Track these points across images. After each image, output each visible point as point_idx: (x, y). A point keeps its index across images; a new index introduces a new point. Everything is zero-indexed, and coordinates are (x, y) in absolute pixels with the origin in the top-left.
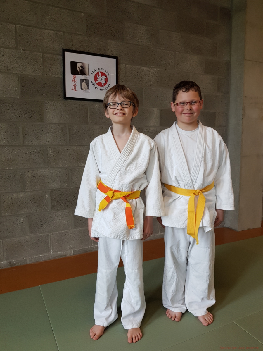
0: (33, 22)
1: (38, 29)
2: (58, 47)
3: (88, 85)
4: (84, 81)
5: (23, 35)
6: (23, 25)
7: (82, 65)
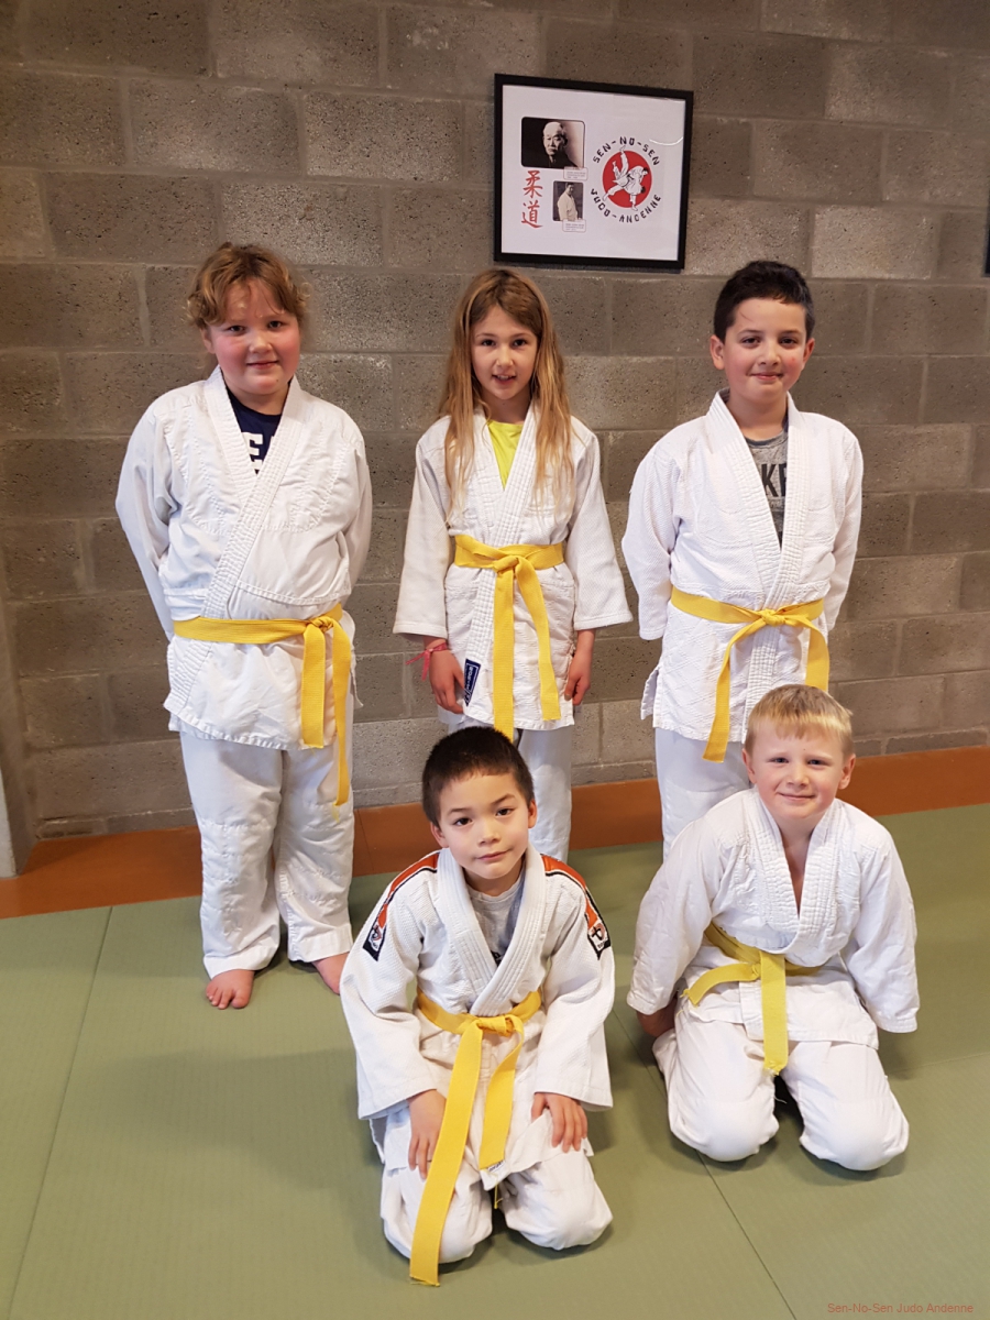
7: (560, 129)
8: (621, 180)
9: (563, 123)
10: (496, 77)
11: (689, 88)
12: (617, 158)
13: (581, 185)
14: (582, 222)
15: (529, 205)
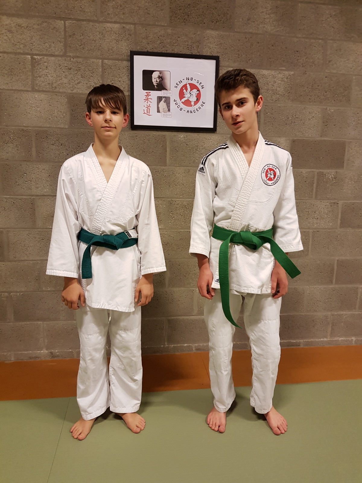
0: (89, 13)
3: (168, 105)
4: (163, 100)
5: (74, 34)
6: (76, 21)
7: (160, 74)
8: (187, 95)
9: (161, 72)
10: (131, 52)
11: (218, 55)
12: (185, 86)
13: (169, 98)
14: (170, 113)
15: (147, 106)
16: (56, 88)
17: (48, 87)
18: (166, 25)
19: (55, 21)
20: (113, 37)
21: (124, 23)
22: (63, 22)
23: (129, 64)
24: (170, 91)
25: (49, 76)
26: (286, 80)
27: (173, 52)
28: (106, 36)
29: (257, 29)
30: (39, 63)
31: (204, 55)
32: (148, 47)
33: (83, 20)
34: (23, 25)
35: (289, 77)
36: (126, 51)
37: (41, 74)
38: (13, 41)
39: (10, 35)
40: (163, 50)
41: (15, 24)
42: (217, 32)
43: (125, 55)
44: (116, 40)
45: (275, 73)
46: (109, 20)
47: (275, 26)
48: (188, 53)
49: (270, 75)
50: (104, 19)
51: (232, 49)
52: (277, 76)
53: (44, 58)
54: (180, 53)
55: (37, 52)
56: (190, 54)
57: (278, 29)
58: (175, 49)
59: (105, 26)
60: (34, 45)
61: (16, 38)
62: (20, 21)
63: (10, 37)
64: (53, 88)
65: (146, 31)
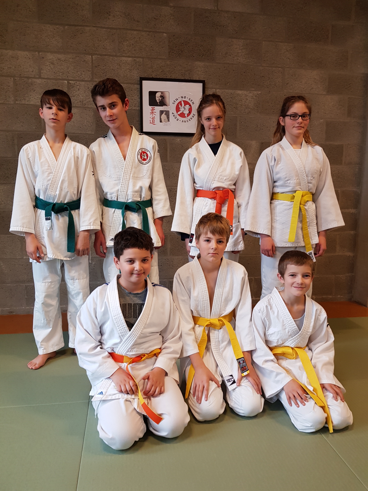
0: (110, 50)
1: (115, 58)
2: (136, 76)
3: (168, 117)
4: (164, 113)
5: (99, 65)
6: (100, 55)
7: (161, 94)
8: (182, 109)
9: (162, 93)
10: (140, 78)
11: (204, 79)
12: (180, 103)
13: (168, 111)
15: (152, 118)
16: (85, 104)
17: (80, 103)
18: (166, 58)
19: (85, 56)
20: (127, 67)
21: (135, 57)
22: (91, 57)
23: (139, 86)
24: (170, 107)
25: (81, 95)
26: (255, 98)
27: (171, 78)
28: (122, 66)
29: (232, 60)
30: (73, 86)
31: (194, 79)
32: (153, 74)
33: (106, 55)
34: (62, 59)
35: (258, 95)
36: (137, 77)
37: (74, 94)
38: (54, 71)
39: (52, 66)
40: (164, 77)
41: (56, 58)
42: (203, 63)
43: (136, 81)
44: (129, 69)
45: (247, 93)
46: (124, 54)
47: (246, 58)
48: (182, 79)
49: (243, 94)
50: (120, 54)
51: (215, 75)
52: (248, 95)
53: (76, 83)
54: (176, 78)
55: (72, 79)
56: (184, 79)
57: (248, 61)
58: (173, 76)
59: (121, 59)
60: (70, 73)
61: (56, 68)
62: (60, 56)
63: (52, 67)
64: (83, 105)
65: (151, 63)
